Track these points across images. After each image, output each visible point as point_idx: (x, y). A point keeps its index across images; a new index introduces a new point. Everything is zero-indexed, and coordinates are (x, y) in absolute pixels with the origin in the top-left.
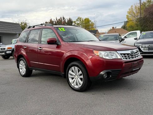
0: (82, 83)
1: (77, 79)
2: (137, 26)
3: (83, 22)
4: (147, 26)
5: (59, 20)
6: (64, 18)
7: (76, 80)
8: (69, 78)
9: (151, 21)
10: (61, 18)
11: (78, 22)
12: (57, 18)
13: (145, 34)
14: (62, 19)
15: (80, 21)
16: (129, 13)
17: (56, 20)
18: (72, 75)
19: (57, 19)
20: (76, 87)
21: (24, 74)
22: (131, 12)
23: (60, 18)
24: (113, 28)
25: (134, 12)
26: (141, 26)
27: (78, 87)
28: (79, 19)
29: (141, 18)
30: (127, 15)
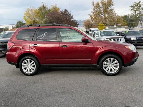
24: (13, 27)
30: (24, 17)
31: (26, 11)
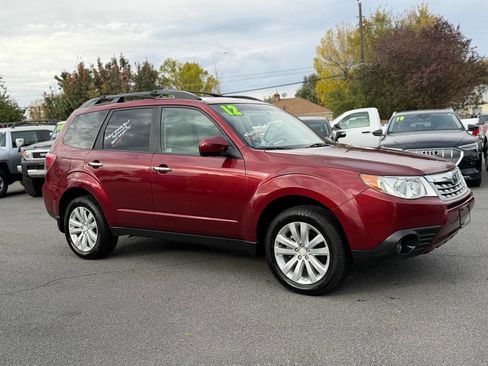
0: (323, 269)
1: (303, 258)
2: (355, 93)
3: (182, 75)
4: (383, 94)
5: (108, 66)
6: (123, 62)
7: (300, 262)
8: (277, 258)
9: (393, 80)
10: (115, 62)
11: (167, 76)
12: (101, 61)
13: (402, 118)
14: (119, 64)
15: (173, 71)
16: (322, 52)
17: (97, 68)
18: (284, 246)
19: (100, 65)
20: (303, 281)
21: (87, 249)
22: (326, 50)
23: (111, 61)
24: (277, 96)
25: (335, 51)
26: (366, 93)
27: (308, 282)
28: (170, 65)
29: (364, 68)
30: (316, 60)
31: (323, 42)
